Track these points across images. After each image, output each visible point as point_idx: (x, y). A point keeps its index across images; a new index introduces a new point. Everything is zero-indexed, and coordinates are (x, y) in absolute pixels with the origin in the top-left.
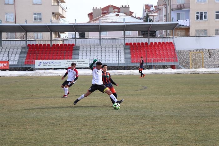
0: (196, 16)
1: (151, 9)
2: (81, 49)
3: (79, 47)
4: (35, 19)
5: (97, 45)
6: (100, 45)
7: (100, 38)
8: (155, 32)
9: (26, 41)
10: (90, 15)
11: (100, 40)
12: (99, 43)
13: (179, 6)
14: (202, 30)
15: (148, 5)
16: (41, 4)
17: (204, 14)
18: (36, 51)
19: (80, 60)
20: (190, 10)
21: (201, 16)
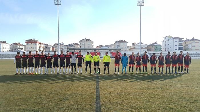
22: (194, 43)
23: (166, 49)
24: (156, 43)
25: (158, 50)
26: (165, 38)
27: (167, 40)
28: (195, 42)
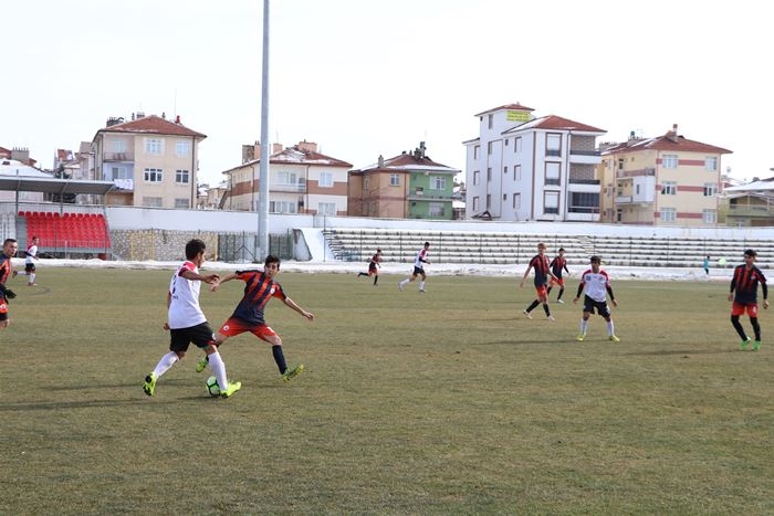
0: (144, 175)
1: (69, 158)
8: (74, 196)
13: (116, 156)
14: (154, 198)
15: (63, 150)
17: (157, 173)
20: (135, 165)
21: (153, 176)
22: (672, 169)
23: (488, 204)
24: (419, 157)
25: (435, 209)
26: (486, 118)
27: (496, 133)
28: (682, 162)
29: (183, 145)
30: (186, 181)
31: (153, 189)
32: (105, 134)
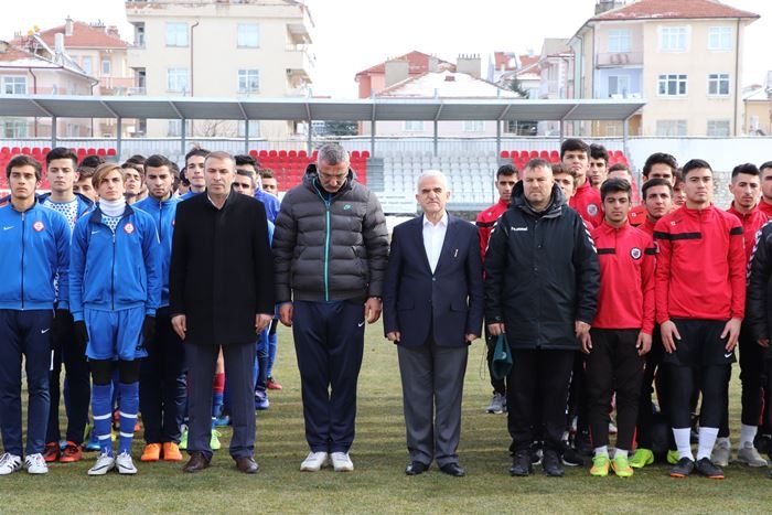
0: (658, 85)
1: (512, 64)
2: (387, 166)
3: (381, 160)
4: (243, 85)
5: (428, 155)
6: (436, 155)
7: (436, 138)
9: (247, 142)
10: (365, 77)
11: (436, 142)
12: (432, 150)
13: (615, 59)
14: (674, 121)
15: (502, 53)
16: (258, 47)
17: (678, 81)
18: (280, 168)
19: (388, 191)
20: (645, 71)
21: (675, 85)
29: (721, 32)
30: (725, 90)
31: (673, 107)
32: (598, 25)
